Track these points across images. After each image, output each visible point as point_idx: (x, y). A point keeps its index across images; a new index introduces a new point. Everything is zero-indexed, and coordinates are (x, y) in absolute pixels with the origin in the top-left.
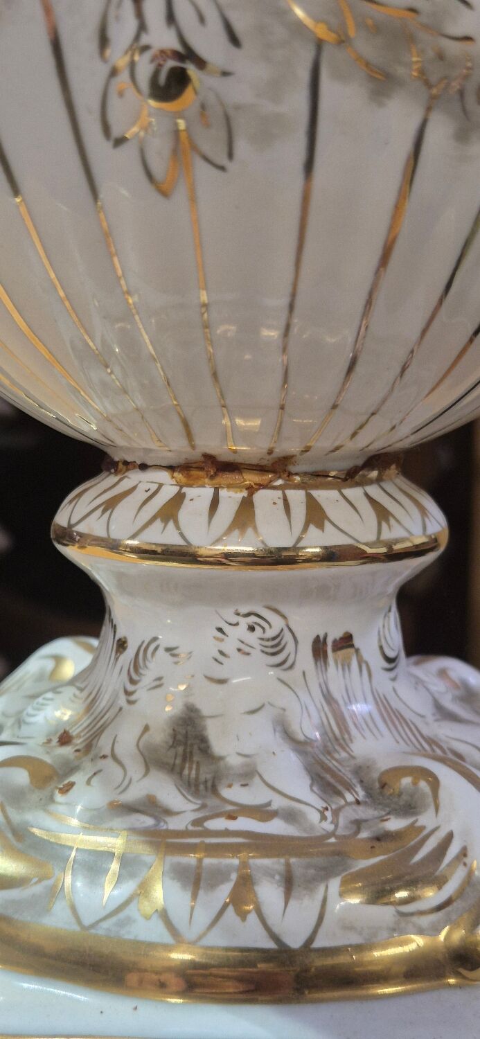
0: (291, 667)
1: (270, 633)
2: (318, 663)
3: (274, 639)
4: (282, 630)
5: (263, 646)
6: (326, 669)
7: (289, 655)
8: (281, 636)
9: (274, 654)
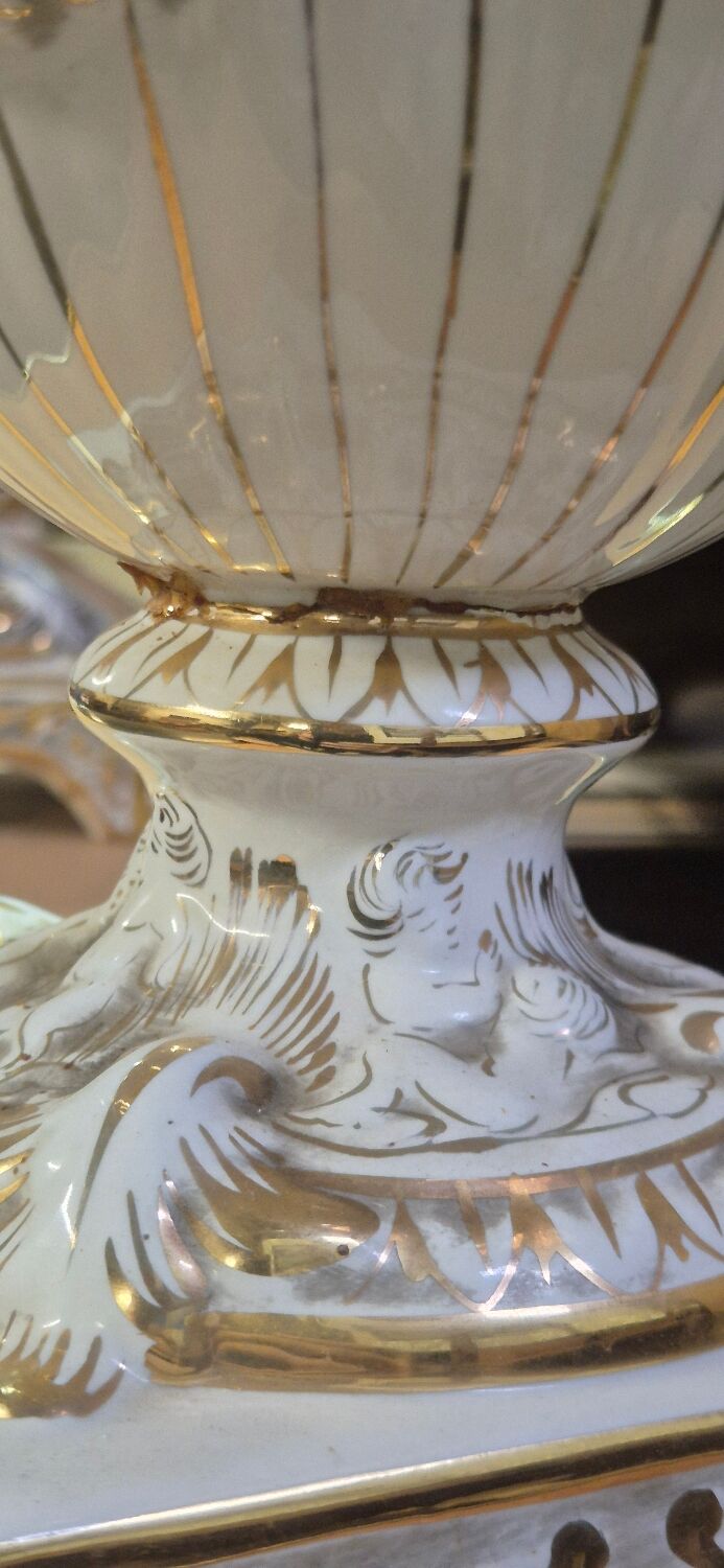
0: (201, 884)
1: (178, 829)
2: (236, 891)
3: (181, 837)
4: (191, 828)
5: (170, 846)
6: (244, 902)
7: (199, 866)
8: (189, 836)
9: (180, 859)
